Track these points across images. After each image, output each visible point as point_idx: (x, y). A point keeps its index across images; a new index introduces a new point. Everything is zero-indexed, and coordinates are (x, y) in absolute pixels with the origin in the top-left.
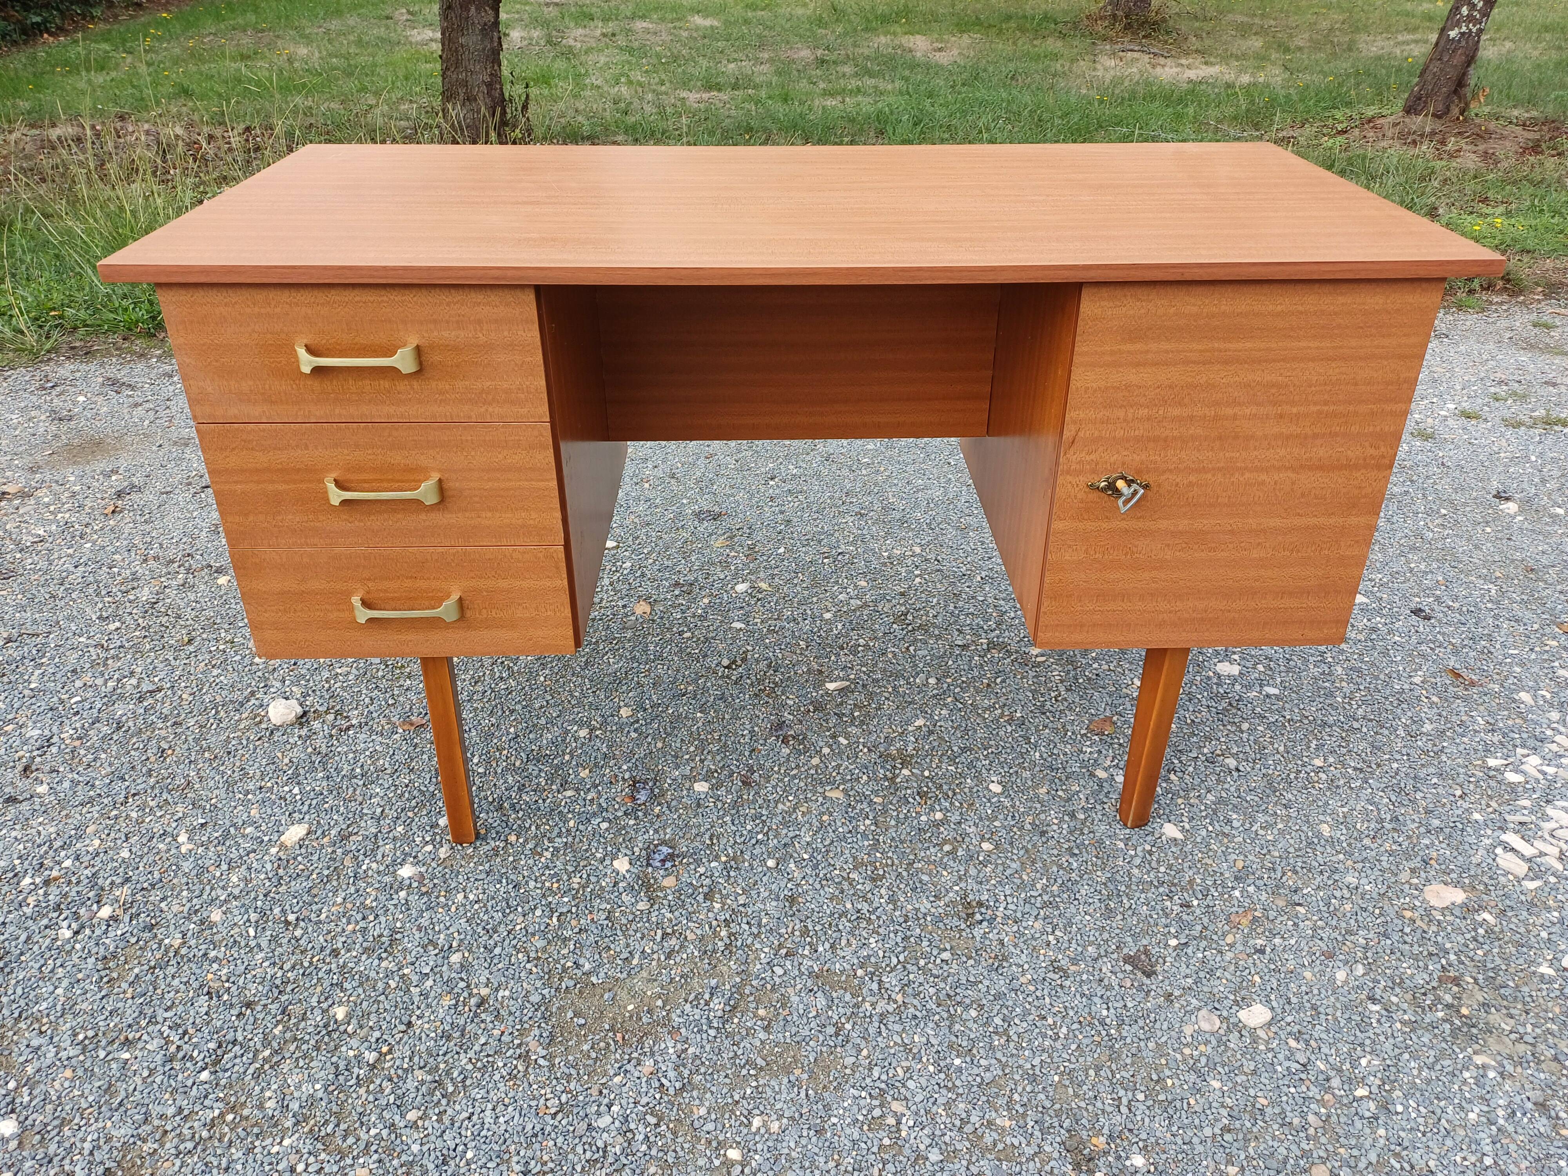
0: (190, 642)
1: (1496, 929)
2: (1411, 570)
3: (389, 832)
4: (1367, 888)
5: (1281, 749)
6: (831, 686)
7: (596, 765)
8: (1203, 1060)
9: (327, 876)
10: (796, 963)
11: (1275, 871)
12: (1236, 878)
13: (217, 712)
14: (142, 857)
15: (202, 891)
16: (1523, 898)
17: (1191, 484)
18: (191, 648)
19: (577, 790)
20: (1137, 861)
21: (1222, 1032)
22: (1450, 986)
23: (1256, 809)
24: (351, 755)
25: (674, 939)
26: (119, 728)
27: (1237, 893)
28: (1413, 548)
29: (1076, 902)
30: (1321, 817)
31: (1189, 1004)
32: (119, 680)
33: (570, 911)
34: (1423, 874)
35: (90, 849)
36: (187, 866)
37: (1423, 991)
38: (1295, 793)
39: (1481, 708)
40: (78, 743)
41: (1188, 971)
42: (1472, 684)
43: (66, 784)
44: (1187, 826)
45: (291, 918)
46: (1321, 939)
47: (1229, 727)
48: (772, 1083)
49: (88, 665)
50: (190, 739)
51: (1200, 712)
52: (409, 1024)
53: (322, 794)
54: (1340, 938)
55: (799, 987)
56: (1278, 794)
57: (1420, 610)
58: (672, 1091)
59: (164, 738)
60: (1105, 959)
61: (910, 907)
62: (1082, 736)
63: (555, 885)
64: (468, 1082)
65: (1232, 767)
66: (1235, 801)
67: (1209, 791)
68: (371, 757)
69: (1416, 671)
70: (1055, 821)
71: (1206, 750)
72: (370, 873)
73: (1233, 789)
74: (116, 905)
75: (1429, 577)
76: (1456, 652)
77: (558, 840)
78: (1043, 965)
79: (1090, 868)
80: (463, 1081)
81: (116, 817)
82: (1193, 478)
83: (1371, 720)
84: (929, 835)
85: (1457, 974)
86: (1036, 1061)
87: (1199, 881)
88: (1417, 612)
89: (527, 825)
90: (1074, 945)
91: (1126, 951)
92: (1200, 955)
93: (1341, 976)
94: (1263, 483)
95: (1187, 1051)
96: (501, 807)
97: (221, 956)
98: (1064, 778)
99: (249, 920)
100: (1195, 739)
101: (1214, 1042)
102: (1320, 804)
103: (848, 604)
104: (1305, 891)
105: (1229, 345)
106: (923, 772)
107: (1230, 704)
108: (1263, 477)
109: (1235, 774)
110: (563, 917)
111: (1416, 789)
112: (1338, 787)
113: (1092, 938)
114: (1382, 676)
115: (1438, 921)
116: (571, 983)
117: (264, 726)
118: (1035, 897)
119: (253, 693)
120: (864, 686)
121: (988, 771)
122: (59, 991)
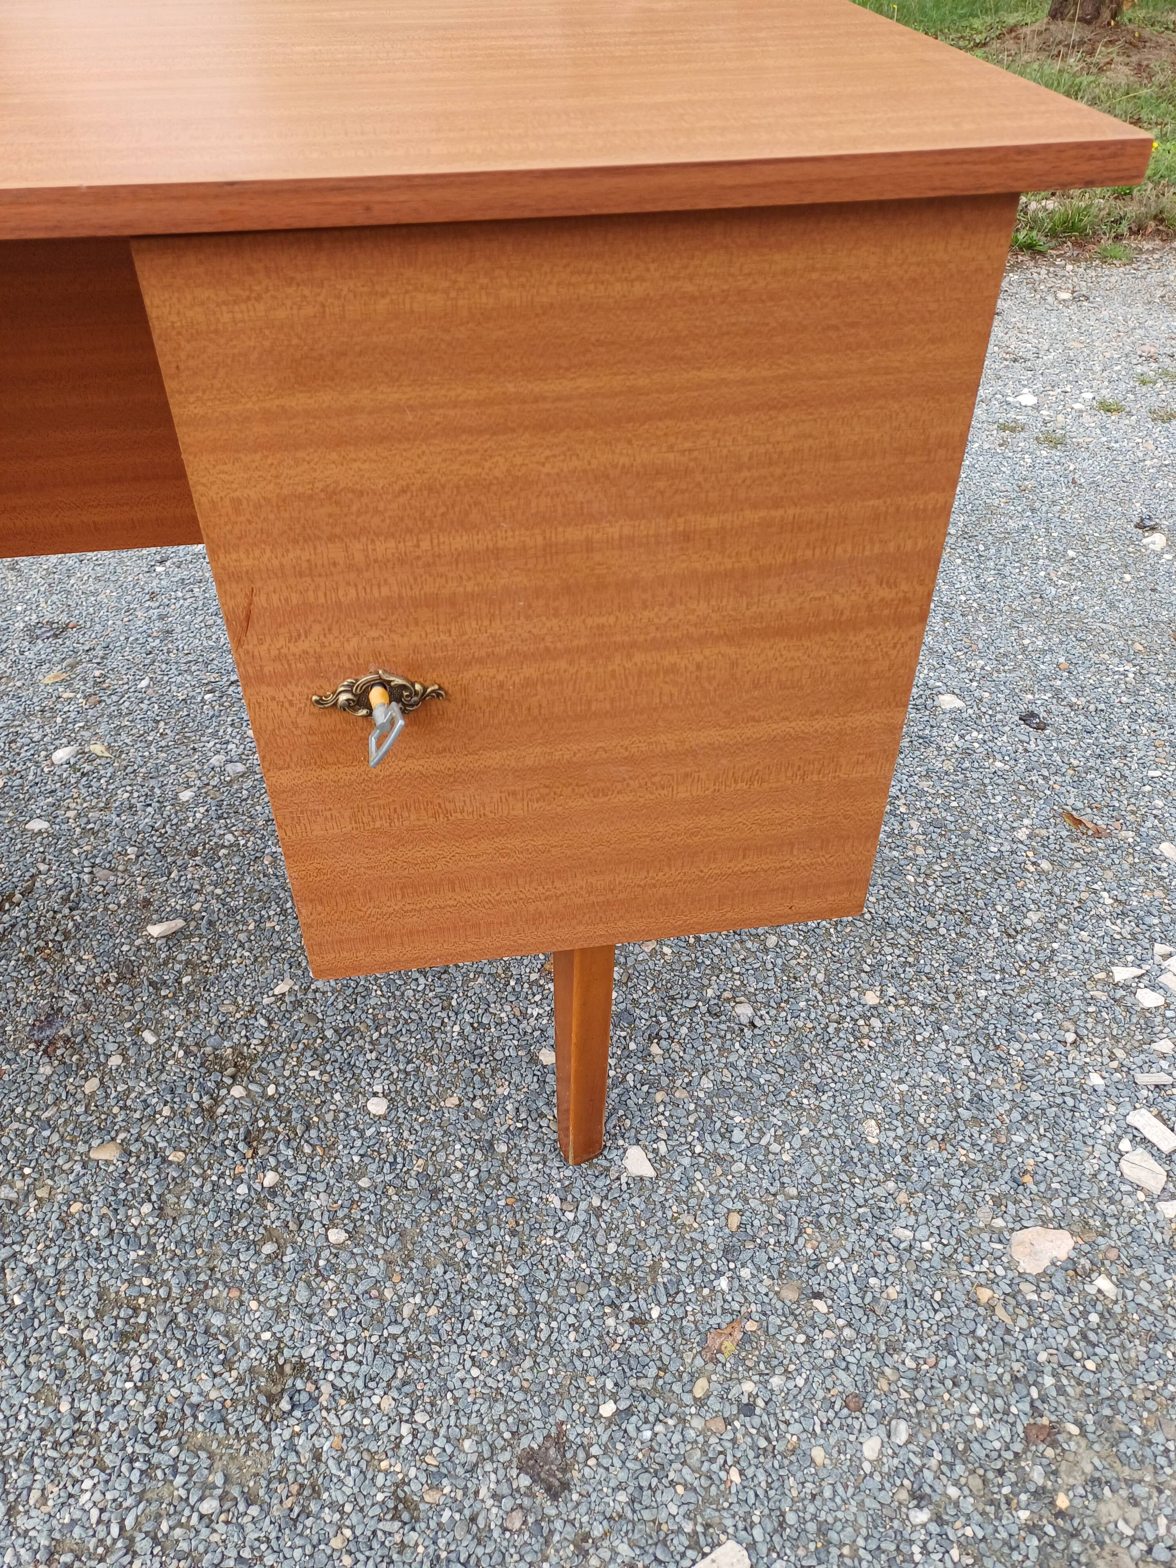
1: (1117, 1309)
2: (1024, 649)
4: (927, 1246)
5: (821, 977)
6: (155, 930)
11: (787, 1227)
12: (726, 1251)
16: (1158, 1237)
17: (529, 683)
20: (575, 1234)
22: (1041, 1447)
23: (771, 1099)
27: (723, 1283)
28: (1029, 614)
29: (461, 1340)
30: (868, 1106)
34: (1011, 1208)
37: (998, 1465)
38: (833, 1059)
39: (1109, 875)
41: (623, 1476)
42: (1098, 834)
44: (663, 1148)
46: (847, 1369)
47: (749, 944)
54: (876, 1363)
56: (807, 1065)
57: (1033, 715)
60: (488, 1467)
61: (175, 1393)
62: (531, 984)
65: (745, 1021)
66: (742, 1087)
67: (705, 1072)
69: (1021, 818)
70: (459, 1165)
71: (710, 993)
73: (741, 1063)
75: (1048, 658)
76: (1078, 782)
78: (380, 1497)
79: (498, 1257)
82: (531, 672)
83: (953, 912)
84: (244, 1223)
85: (1054, 1418)
87: (666, 1265)
88: (1028, 718)
90: (441, 1441)
91: (525, 1442)
92: (647, 1435)
93: (871, 1447)
94: (674, 668)
98: (488, 1072)
100: (695, 974)
102: (869, 1078)
103: (222, 772)
104: (830, 1266)
105: (540, 387)
106: (264, 1087)
108: (672, 658)
109: (748, 1033)
111: (1011, 1036)
112: (897, 1043)
113: (474, 1420)
114: (973, 832)
115: (1029, 1304)
118: (395, 1337)
120: (211, 923)
121: (372, 1071)
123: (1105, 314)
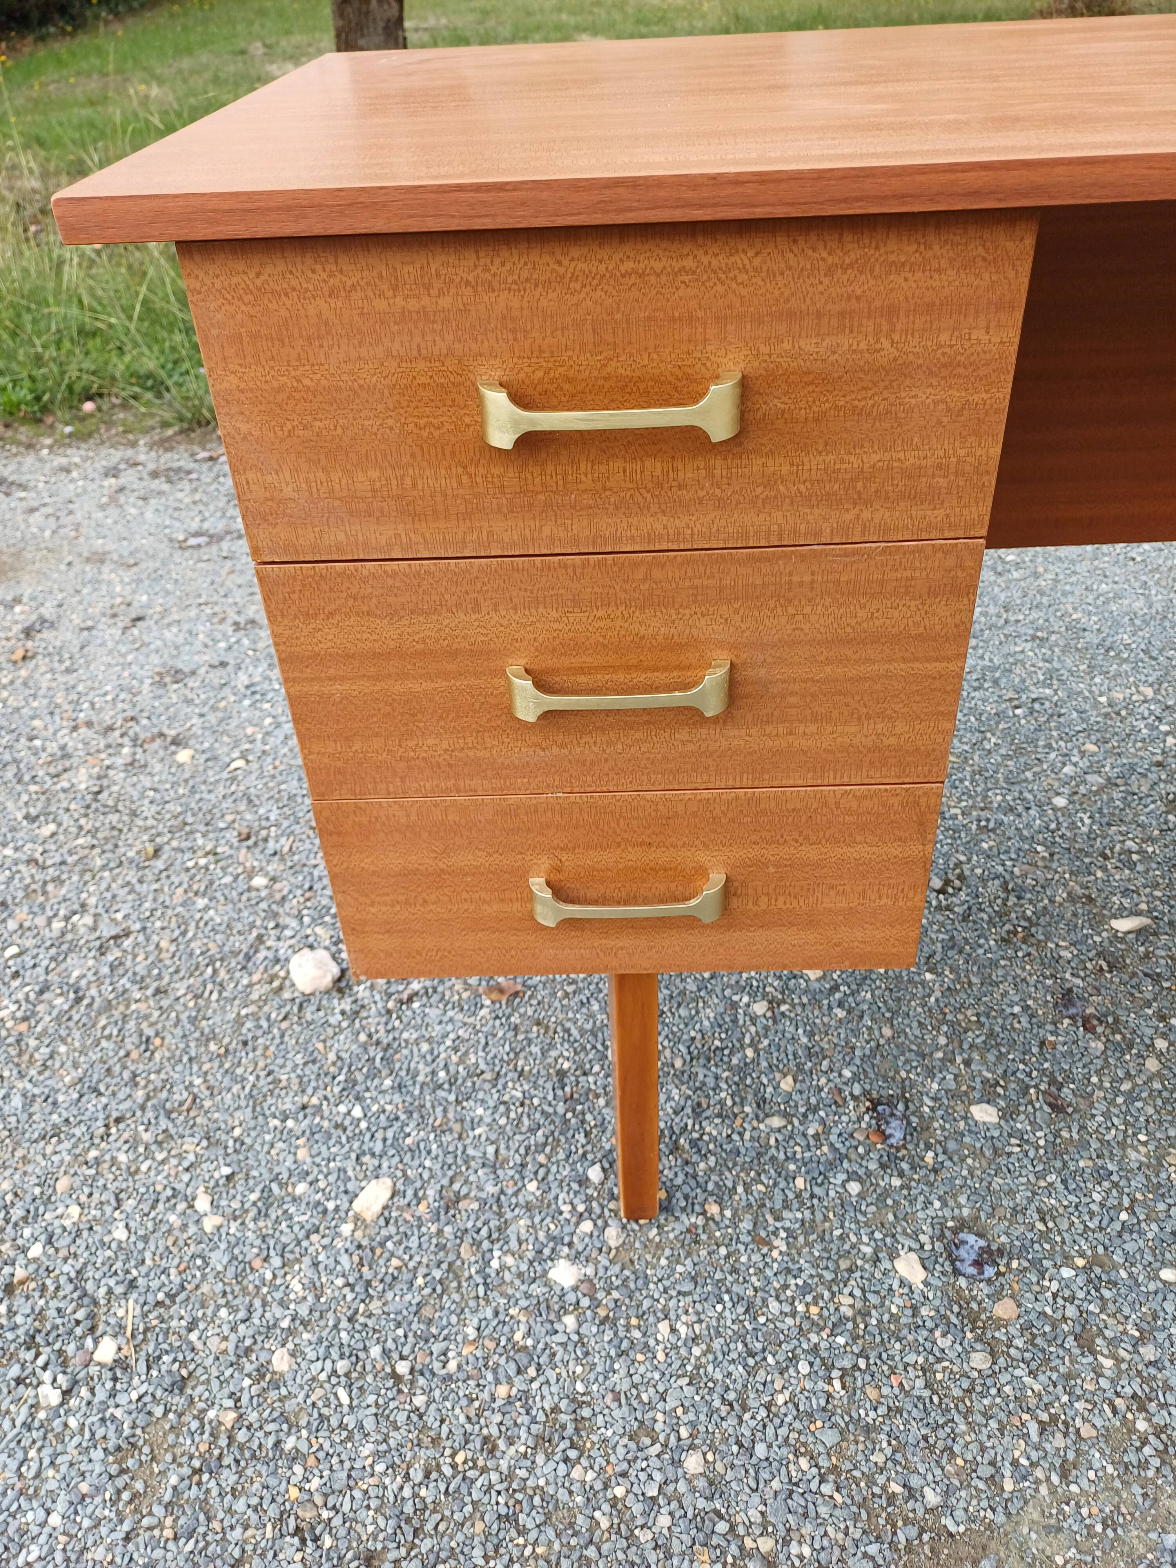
0: (157, 852)
3: (516, 1194)
6: (1116, 925)
7: (800, 1067)
9: (441, 1282)
13: (215, 971)
14: (145, 1239)
15: (250, 1311)
18: (160, 864)
19: (785, 1115)
24: (425, 1047)
25: (1059, 1435)
26: (78, 1000)
32: (67, 919)
33: (856, 1367)
35: (67, 1223)
36: (218, 1259)
40: (23, 1027)
43: (17, 1101)
45: (403, 1368)
49: (20, 894)
50: (184, 1017)
53: (397, 1119)
59: (146, 1017)
63: (814, 1310)
68: (456, 1050)
72: (507, 1276)
74: (121, 1340)
77: (786, 1214)
81: (98, 1161)
89: (729, 1184)
97: (303, 1447)
99: (334, 1372)
110: (848, 1379)
116: (913, 1532)
117: (287, 995)
119: (260, 938)
122: (55, 1520)
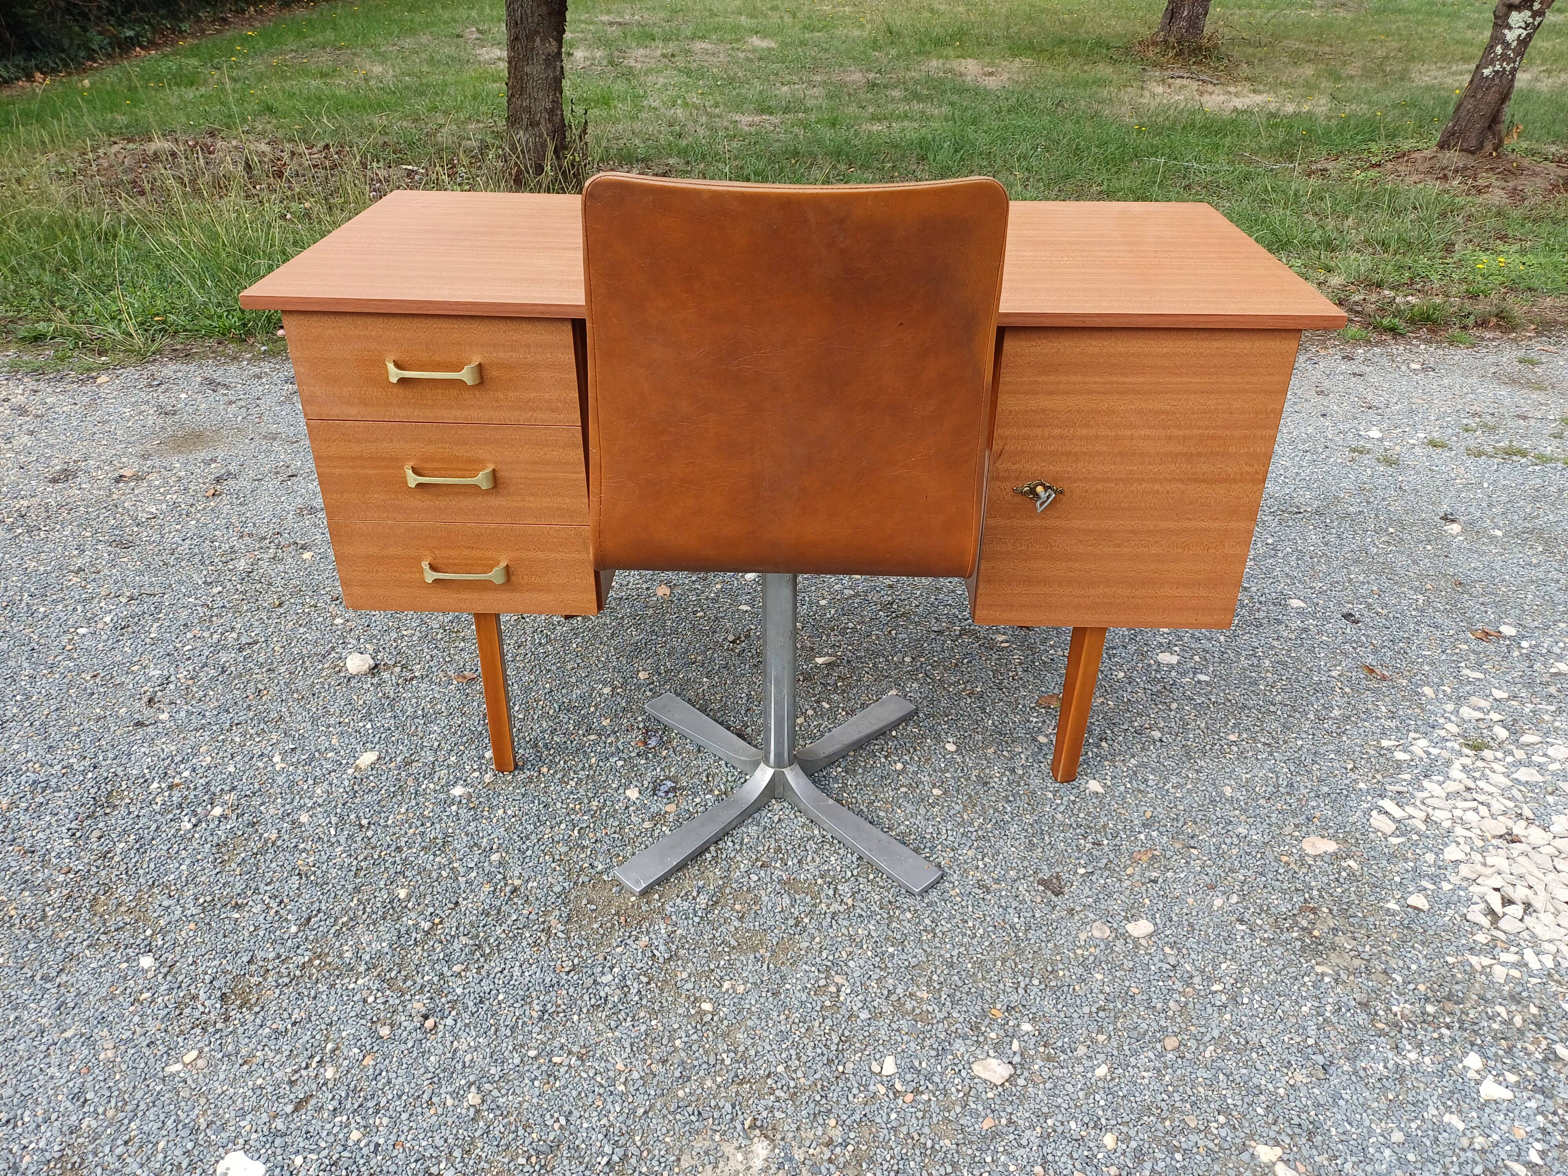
0: (280, 605)
1: (1358, 873)
2: (1350, 580)
3: (444, 761)
4: (1255, 837)
5: (1203, 725)
6: (820, 660)
7: (616, 716)
8: (1092, 959)
9: (394, 792)
10: (769, 873)
11: (1178, 821)
12: (1144, 825)
13: (303, 662)
14: (244, 772)
15: (293, 800)
16: (1386, 850)
17: (1098, 491)
18: (282, 610)
19: (599, 735)
20: (1062, 808)
21: (1110, 939)
22: (1308, 914)
23: (1171, 772)
24: (414, 700)
26: (223, 672)
27: (1142, 836)
28: (1356, 562)
29: (1005, 837)
30: (1226, 781)
31: (1087, 917)
32: (222, 634)
33: (588, 826)
34: (1304, 829)
35: (204, 764)
36: (280, 780)
37: (1284, 916)
38: (1208, 761)
39: (1387, 699)
40: (191, 682)
41: (1090, 893)
42: (1384, 678)
43: (183, 714)
44: (1109, 783)
45: (364, 822)
46: (1207, 874)
47: (1160, 706)
48: (742, 958)
49: (196, 621)
50: (281, 682)
51: (1137, 692)
52: (457, 904)
53: (390, 729)
54: (1223, 875)
55: (769, 890)
56: (1192, 761)
57: (1351, 615)
58: (661, 960)
59: (260, 681)
60: (1023, 881)
62: (1031, 708)
63: (578, 807)
64: (502, 947)
66: (1153, 765)
67: (1133, 757)
68: (431, 702)
69: (1335, 666)
70: (998, 775)
71: (1136, 724)
72: (428, 791)
73: (1154, 756)
74: (226, 807)
75: (1365, 587)
76: (1375, 652)
77: (582, 772)
78: (971, 882)
79: (1021, 812)
80: (498, 946)
81: (224, 741)
82: (1099, 486)
83: (1286, 705)
84: (889, 780)
85: (1316, 905)
86: (955, 953)
87: (1111, 826)
88: (1347, 616)
89: (557, 760)
90: (998, 869)
91: (1041, 875)
92: (1102, 882)
93: (1218, 902)
94: (1158, 492)
95: (1079, 952)
96: (536, 745)
97: (308, 848)
98: (1010, 741)
99: (330, 823)
100: (1128, 715)
101: (1103, 946)
102: (1228, 770)
103: (843, 593)
104: (1200, 838)
105: (1124, 379)
107: (1165, 688)
108: (1157, 487)
109: (1158, 744)
110: (582, 831)
111: (1314, 762)
112: (1246, 758)
113: (1014, 865)
114: (1304, 670)
115: (1310, 866)
116: (587, 879)
117: (342, 674)
118: (971, 832)
119: (333, 648)
120: (848, 662)
121: (946, 733)
122: (183, 867)
123: (1446, 382)
